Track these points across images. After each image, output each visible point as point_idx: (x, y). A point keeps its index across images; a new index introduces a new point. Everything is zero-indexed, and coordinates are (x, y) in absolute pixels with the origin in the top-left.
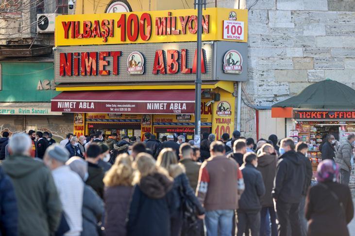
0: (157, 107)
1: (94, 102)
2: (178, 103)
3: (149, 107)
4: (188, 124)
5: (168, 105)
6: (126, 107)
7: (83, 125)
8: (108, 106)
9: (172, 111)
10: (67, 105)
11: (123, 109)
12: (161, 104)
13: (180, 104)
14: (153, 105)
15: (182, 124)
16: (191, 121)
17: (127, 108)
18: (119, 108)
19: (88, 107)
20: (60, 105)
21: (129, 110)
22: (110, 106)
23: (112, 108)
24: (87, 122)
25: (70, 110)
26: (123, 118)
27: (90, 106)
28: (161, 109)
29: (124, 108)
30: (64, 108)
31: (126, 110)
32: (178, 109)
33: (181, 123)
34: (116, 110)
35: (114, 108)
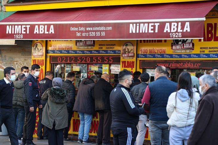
0: (144, 28)
1: (54, 25)
2: (177, 22)
3: (132, 29)
4: (189, 56)
5: (162, 25)
6: (98, 31)
7: (44, 58)
8: (72, 29)
9: (168, 35)
10: (18, 29)
11: (94, 33)
12: (150, 25)
13: (180, 24)
14: (138, 27)
15: (180, 56)
16: (194, 52)
17: (101, 31)
18: (89, 31)
19: (46, 32)
20: (9, 30)
21: (103, 34)
22: (76, 29)
23: (79, 31)
24: (49, 55)
25: (22, 36)
26: (96, 48)
27: (48, 30)
28: (150, 31)
29: (96, 31)
30: (14, 34)
31: (98, 34)
32: (177, 32)
33: (178, 55)
34: (84, 35)
35: (82, 32)
